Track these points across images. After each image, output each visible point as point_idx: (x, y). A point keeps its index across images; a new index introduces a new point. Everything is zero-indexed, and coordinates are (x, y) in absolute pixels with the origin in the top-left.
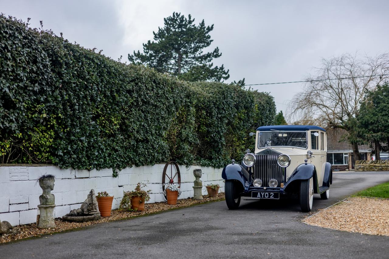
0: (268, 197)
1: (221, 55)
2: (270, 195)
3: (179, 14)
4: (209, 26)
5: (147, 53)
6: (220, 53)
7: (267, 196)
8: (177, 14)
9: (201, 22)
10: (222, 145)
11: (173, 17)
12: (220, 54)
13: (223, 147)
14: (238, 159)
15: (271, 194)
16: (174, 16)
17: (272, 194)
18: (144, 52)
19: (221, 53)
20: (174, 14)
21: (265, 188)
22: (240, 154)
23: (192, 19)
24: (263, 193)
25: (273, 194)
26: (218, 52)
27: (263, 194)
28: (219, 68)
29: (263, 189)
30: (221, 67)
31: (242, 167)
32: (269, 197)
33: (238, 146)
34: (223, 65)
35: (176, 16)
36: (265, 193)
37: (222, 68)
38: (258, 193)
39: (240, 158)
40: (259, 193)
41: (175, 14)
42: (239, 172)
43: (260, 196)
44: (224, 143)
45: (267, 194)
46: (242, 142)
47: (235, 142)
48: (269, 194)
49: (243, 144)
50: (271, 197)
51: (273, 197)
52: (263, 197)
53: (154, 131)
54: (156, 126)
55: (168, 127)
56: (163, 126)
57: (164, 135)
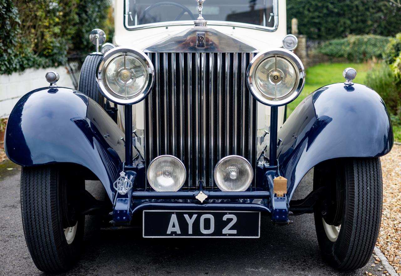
0: (212, 231)
2: (220, 225)
7: (207, 227)
10: (14, 24)
13: (15, 29)
14: (48, 52)
15: (225, 218)
17: (230, 220)
21: (201, 196)
22: (51, 42)
24: (191, 215)
25: (235, 220)
27: (190, 222)
29: (193, 198)
31: (86, 101)
32: (218, 231)
33: (47, 27)
36: (200, 215)
38: (169, 215)
39: (52, 50)
40: (174, 218)
42: (81, 124)
43: (177, 230)
44: (18, 20)
45: (207, 221)
46: (53, 20)
47: (40, 20)
48: (218, 217)
49: (57, 24)
50: (225, 231)
51: (235, 232)
52: (190, 232)
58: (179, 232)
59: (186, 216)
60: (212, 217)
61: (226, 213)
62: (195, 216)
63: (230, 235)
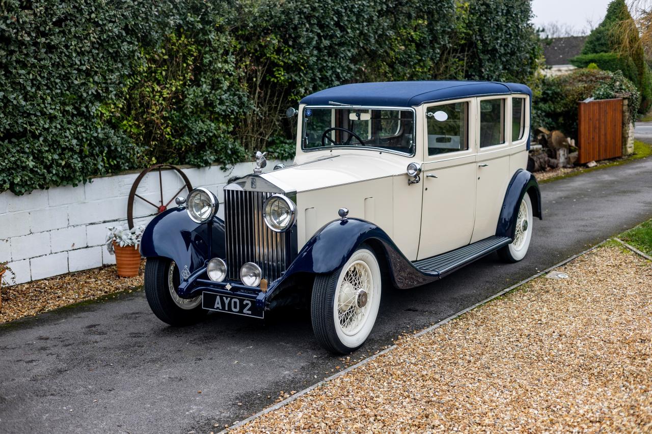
0: (238, 310)
2: (243, 307)
7: (235, 307)
15: (245, 302)
17: (247, 304)
21: (228, 286)
24: (227, 298)
25: (250, 304)
27: (227, 301)
29: (225, 287)
32: (241, 311)
36: (232, 298)
38: (215, 296)
40: (218, 297)
43: (220, 306)
45: (235, 303)
48: (241, 301)
50: (245, 311)
51: (250, 312)
52: (227, 309)
53: (53, 107)
54: (62, 94)
55: (111, 91)
56: (90, 93)
57: (104, 111)
58: (221, 308)
59: (224, 298)
60: (238, 301)
61: (245, 300)
62: (229, 299)
63: (248, 314)
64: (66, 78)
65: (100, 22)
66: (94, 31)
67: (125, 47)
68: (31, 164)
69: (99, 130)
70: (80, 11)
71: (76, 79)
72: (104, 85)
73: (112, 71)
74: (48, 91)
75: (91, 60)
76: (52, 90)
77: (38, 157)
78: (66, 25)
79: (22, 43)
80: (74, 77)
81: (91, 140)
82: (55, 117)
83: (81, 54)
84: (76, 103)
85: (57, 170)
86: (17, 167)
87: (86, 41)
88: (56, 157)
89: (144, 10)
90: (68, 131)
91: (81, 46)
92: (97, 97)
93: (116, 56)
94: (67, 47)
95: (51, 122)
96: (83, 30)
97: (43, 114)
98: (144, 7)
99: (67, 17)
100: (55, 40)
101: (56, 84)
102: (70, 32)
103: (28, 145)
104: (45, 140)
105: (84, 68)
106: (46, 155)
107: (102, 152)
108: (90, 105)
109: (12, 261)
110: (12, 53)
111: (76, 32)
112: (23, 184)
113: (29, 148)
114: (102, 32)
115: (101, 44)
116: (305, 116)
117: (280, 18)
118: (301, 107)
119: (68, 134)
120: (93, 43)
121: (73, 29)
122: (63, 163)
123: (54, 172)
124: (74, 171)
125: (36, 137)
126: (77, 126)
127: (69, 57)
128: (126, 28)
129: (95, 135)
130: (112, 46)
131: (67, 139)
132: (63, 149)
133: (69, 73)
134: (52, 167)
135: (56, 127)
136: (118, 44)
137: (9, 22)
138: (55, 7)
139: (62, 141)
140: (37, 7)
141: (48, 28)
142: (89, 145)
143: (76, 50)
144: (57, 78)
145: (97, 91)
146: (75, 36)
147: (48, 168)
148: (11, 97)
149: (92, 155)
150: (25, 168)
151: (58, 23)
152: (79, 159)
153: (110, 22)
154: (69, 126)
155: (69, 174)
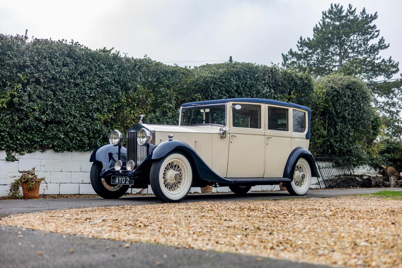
0: (124, 183)
1: (389, 46)
2: (126, 181)
3: (337, 5)
4: (371, 15)
5: (302, 50)
6: (386, 43)
8: (335, 5)
9: (362, 11)
11: (331, 10)
12: (387, 45)
15: (127, 179)
16: (332, 8)
18: (299, 49)
19: (389, 44)
20: (331, 5)
21: (121, 171)
23: (353, 9)
25: (129, 179)
26: (384, 43)
28: (386, 60)
30: (388, 59)
34: (391, 57)
35: (334, 7)
37: (390, 61)
40: (117, 178)
41: (333, 5)
51: (128, 183)
52: (120, 183)
53: (76, 112)
54: (81, 107)
55: (105, 108)
56: (94, 107)
57: (101, 117)
58: (118, 182)
60: (124, 178)
61: (127, 177)
62: (121, 178)
64: (83, 99)
65: (101, 76)
66: (98, 79)
67: (113, 88)
68: (62, 136)
69: (98, 126)
70: (92, 70)
71: (88, 100)
72: (102, 105)
73: (106, 99)
74: (74, 104)
75: (96, 92)
76: (75, 104)
77: (66, 134)
78: (84, 76)
79: (62, 81)
80: (87, 99)
81: (94, 130)
82: (76, 117)
83: (91, 89)
84: (87, 111)
85: (75, 141)
86: (56, 137)
87: (94, 83)
88: (75, 135)
89: (124, 72)
90: (82, 124)
91: (91, 85)
92: (98, 110)
93: (109, 92)
94: (84, 85)
95: (74, 118)
96: (93, 78)
97: (71, 115)
98: (124, 71)
99: (85, 72)
100: (78, 81)
101: (78, 101)
102: (86, 79)
103: (62, 128)
104: (70, 127)
105: (91, 95)
106: (70, 134)
107: (99, 137)
108: (94, 113)
109: (51, 183)
110: (58, 85)
111: (89, 79)
112: (59, 146)
113: (62, 129)
114: (102, 80)
115: (101, 86)
116: (183, 112)
117: (202, 85)
118: (181, 108)
119: (82, 125)
120: (97, 84)
121: (87, 78)
122: (79, 139)
123: (74, 142)
124: (84, 144)
125: (66, 125)
126: (87, 122)
127: (85, 90)
128: (114, 80)
129: (96, 128)
130: (107, 87)
131: (81, 128)
132: (79, 132)
133: (84, 97)
134: (73, 140)
135: (76, 121)
136: (110, 87)
137: (56, 71)
138: (79, 67)
139: (78, 128)
140: (71, 66)
141: (75, 76)
142: (93, 132)
143: (88, 87)
144: (78, 98)
145: (97, 107)
146: (88, 81)
147: (71, 140)
148: (55, 104)
149: (94, 138)
150: (60, 138)
151: (80, 74)
152: (87, 138)
153: (106, 76)
154: (83, 122)
155: (82, 145)
